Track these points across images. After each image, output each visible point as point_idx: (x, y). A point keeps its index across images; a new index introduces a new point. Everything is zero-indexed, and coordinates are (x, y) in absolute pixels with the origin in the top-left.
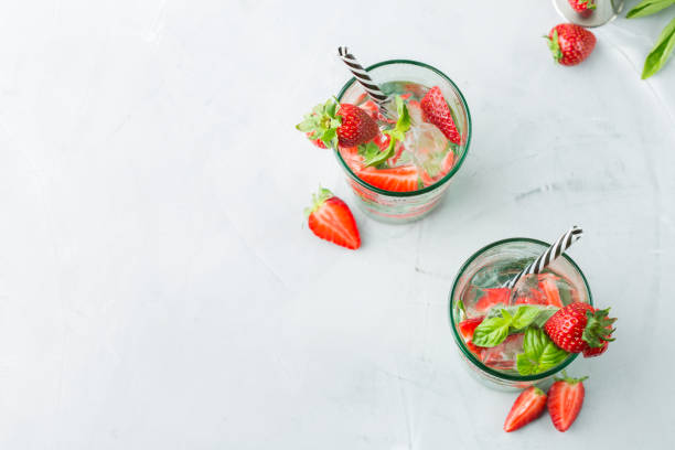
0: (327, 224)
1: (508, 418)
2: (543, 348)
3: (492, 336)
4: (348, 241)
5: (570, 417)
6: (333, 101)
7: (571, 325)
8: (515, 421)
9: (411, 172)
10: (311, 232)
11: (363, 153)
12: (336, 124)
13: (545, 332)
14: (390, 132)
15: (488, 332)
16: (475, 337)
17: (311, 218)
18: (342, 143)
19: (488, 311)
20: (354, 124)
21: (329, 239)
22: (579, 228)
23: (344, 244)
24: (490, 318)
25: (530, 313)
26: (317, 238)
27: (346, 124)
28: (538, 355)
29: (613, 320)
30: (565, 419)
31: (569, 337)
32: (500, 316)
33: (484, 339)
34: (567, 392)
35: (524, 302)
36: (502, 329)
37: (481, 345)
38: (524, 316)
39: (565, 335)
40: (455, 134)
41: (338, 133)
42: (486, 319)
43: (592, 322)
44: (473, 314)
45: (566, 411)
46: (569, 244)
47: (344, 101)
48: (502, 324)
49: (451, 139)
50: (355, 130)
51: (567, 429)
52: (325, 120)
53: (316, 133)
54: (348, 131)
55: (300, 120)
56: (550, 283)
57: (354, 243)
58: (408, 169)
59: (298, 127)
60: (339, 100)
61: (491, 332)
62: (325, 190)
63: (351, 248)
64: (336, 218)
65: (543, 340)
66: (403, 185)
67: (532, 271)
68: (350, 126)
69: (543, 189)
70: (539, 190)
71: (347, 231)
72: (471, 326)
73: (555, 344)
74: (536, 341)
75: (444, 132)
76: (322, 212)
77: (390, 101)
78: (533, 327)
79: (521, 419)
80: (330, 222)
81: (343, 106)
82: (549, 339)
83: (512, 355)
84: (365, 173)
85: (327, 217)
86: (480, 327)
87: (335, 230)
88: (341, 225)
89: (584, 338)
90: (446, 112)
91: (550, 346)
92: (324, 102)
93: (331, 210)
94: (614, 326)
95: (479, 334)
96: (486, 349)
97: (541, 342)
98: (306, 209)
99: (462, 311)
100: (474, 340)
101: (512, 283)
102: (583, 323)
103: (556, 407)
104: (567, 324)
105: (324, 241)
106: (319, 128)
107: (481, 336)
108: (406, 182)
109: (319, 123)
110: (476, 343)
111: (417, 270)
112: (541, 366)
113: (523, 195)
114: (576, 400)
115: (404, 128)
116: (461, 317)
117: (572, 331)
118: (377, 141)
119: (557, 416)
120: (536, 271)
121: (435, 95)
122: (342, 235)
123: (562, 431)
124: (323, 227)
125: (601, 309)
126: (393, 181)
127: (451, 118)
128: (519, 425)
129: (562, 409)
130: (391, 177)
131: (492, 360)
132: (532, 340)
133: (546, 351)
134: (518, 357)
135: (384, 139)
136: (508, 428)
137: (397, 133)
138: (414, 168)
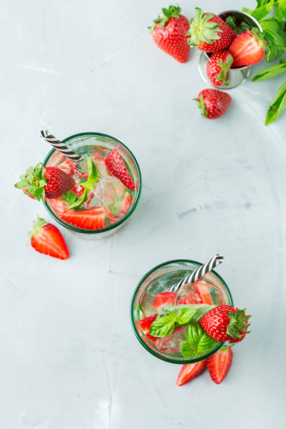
0: (44, 243)
1: (180, 376)
2: (200, 338)
3: (163, 329)
4: (60, 254)
5: (223, 373)
6: (40, 166)
7: (218, 324)
8: (184, 379)
9: (100, 212)
10: (33, 249)
11: (65, 200)
12: (43, 183)
13: (201, 326)
14: (83, 184)
15: (160, 327)
16: (151, 330)
17: (33, 239)
18: (48, 196)
19: (159, 310)
20: (57, 183)
21: (46, 253)
22: (221, 255)
23: (57, 256)
24: (162, 316)
25: (189, 312)
26: (38, 253)
27: (50, 183)
28: (196, 343)
29: (249, 316)
30: (220, 375)
31: (217, 331)
32: (168, 315)
33: (157, 332)
34: (220, 356)
35: (185, 303)
36: (170, 325)
37: (156, 336)
38: (185, 315)
39: (214, 330)
40: (131, 183)
41: (45, 189)
42: (158, 317)
43: (233, 321)
44: (149, 314)
45: (220, 369)
46: (214, 265)
47: (48, 166)
48: (169, 321)
49: (128, 187)
50: (57, 187)
51: (221, 381)
52: (35, 180)
53: (29, 190)
54: (52, 188)
55: (18, 180)
56: (204, 288)
57: (65, 256)
58: (98, 210)
59: (16, 186)
60: (45, 165)
61: (162, 327)
62: (41, 219)
63: (62, 258)
64: (50, 239)
65: (200, 331)
66: (95, 222)
67: (190, 281)
68: (53, 185)
69: (198, 208)
70: (195, 210)
71: (58, 247)
72: (148, 323)
73: (207, 335)
74: (194, 333)
75: (122, 181)
76: (40, 235)
77: (83, 160)
78: (192, 322)
79: (188, 377)
80: (47, 241)
81: (48, 169)
82: (204, 332)
83: (178, 344)
84: (66, 215)
85: (44, 238)
86: (155, 324)
87: (50, 247)
88: (54, 243)
89: (228, 333)
90: (123, 167)
91: (204, 337)
92: (34, 166)
93: (46, 233)
94: (250, 321)
95: (153, 328)
96: (159, 338)
97: (198, 334)
98: (29, 232)
99: (141, 312)
100: (150, 332)
101: (176, 288)
102: (227, 322)
103: (213, 367)
104: (215, 322)
105: (43, 255)
106: (31, 187)
107: (155, 330)
108: (97, 219)
109: (31, 182)
110: (152, 334)
111: (110, 272)
112: (199, 351)
113: (184, 214)
114: (227, 361)
115: (93, 181)
116: (140, 316)
117: (219, 327)
118: (75, 190)
119: (214, 374)
120: (193, 281)
121: (115, 155)
122: (56, 251)
123: (218, 383)
124: (41, 245)
125: (241, 309)
126: (87, 219)
127: (127, 172)
128: (187, 380)
129: (217, 368)
130: (86, 216)
131: (164, 347)
132: (192, 333)
133: (202, 340)
134: (182, 344)
135: (79, 189)
136: (180, 383)
137: (89, 185)
138: (102, 209)
